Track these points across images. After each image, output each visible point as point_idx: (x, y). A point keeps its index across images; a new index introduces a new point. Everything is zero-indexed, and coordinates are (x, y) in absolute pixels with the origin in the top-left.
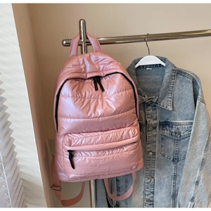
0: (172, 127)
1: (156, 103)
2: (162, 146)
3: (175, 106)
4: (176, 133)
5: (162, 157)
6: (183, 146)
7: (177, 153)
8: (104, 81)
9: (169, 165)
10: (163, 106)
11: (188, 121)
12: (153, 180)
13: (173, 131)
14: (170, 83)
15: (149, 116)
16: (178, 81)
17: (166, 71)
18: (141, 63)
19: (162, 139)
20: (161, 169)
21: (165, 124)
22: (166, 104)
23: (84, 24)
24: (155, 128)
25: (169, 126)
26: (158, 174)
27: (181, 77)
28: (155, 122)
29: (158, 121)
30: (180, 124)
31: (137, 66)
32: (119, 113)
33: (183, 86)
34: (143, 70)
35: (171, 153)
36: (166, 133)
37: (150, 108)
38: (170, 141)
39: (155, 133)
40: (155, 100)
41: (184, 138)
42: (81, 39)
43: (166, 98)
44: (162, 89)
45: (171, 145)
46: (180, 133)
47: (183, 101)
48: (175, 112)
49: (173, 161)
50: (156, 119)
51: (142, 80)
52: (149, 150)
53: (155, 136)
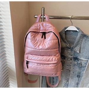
0: (79, 61)
1: (72, 48)
2: (73, 68)
3: (81, 51)
4: (80, 64)
5: (73, 73)
6: (83, 71)
7: (80, 73)
8: (47, 35)
9: (75, 78)
10: (75, 50)
11: (86, 60)
12: (68, 82)
13: (79, 62)
14: (80, 40)
15: (69, 53)
16: (84, 40)
17: (79, 34)
18: (68, 29)
19: (74, 65)
20: (72, 78)
21: (76, 59)
22: (77, 49)
23: (44, 9)
24: (71, 59)
25: (77, 60)
26: (70, 80)
27: (86, 38)
28: (71, 57)
29: (73, 56)
30: (82, 60)
31: (66, 30)
32: (49, 49)
33: (86, 42)
34: (69, 32)
35: (77, 72)
36: (76, 63)
37: (70, 50)
38: (77, 67)
39: (71, 62)
40: (72, 47)
41: (83, 67)
42: (42, 15)
43: (77, 47)
44: (75, 42)
45: (77, 69)
46: (82, 64)
47: (85, 50)
48: (81, 54)
49: (77, 76)
50: (72, 55)
51: (68, 37)
52: (67, 69)
53: (71, 63)
